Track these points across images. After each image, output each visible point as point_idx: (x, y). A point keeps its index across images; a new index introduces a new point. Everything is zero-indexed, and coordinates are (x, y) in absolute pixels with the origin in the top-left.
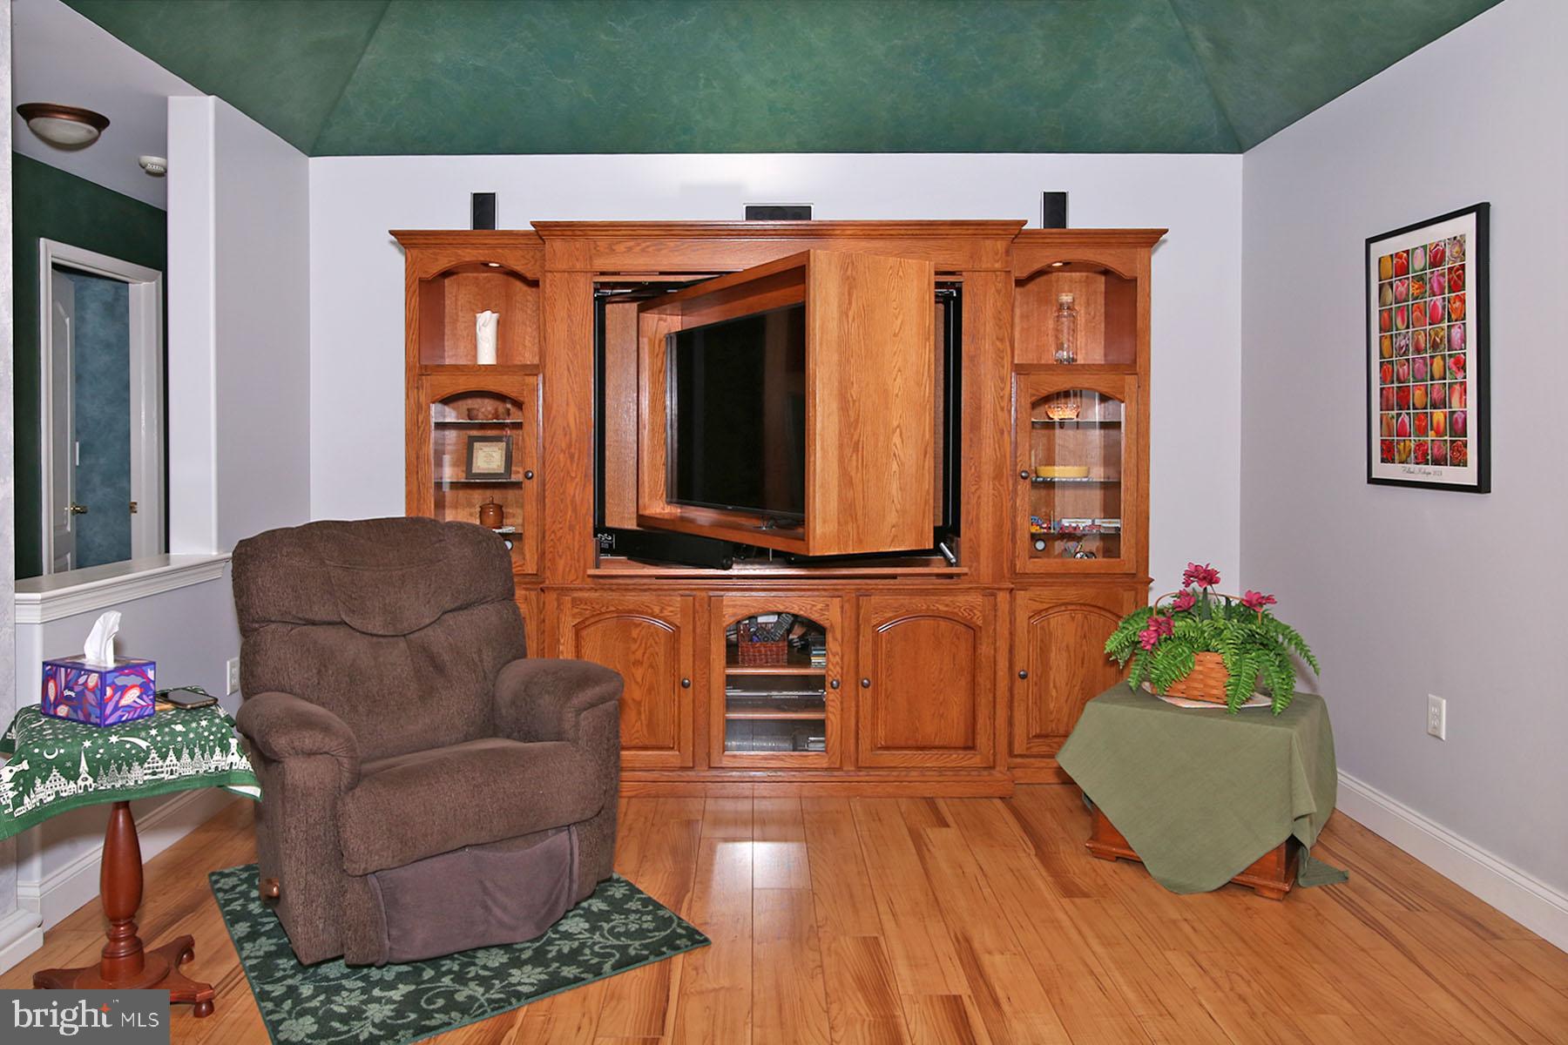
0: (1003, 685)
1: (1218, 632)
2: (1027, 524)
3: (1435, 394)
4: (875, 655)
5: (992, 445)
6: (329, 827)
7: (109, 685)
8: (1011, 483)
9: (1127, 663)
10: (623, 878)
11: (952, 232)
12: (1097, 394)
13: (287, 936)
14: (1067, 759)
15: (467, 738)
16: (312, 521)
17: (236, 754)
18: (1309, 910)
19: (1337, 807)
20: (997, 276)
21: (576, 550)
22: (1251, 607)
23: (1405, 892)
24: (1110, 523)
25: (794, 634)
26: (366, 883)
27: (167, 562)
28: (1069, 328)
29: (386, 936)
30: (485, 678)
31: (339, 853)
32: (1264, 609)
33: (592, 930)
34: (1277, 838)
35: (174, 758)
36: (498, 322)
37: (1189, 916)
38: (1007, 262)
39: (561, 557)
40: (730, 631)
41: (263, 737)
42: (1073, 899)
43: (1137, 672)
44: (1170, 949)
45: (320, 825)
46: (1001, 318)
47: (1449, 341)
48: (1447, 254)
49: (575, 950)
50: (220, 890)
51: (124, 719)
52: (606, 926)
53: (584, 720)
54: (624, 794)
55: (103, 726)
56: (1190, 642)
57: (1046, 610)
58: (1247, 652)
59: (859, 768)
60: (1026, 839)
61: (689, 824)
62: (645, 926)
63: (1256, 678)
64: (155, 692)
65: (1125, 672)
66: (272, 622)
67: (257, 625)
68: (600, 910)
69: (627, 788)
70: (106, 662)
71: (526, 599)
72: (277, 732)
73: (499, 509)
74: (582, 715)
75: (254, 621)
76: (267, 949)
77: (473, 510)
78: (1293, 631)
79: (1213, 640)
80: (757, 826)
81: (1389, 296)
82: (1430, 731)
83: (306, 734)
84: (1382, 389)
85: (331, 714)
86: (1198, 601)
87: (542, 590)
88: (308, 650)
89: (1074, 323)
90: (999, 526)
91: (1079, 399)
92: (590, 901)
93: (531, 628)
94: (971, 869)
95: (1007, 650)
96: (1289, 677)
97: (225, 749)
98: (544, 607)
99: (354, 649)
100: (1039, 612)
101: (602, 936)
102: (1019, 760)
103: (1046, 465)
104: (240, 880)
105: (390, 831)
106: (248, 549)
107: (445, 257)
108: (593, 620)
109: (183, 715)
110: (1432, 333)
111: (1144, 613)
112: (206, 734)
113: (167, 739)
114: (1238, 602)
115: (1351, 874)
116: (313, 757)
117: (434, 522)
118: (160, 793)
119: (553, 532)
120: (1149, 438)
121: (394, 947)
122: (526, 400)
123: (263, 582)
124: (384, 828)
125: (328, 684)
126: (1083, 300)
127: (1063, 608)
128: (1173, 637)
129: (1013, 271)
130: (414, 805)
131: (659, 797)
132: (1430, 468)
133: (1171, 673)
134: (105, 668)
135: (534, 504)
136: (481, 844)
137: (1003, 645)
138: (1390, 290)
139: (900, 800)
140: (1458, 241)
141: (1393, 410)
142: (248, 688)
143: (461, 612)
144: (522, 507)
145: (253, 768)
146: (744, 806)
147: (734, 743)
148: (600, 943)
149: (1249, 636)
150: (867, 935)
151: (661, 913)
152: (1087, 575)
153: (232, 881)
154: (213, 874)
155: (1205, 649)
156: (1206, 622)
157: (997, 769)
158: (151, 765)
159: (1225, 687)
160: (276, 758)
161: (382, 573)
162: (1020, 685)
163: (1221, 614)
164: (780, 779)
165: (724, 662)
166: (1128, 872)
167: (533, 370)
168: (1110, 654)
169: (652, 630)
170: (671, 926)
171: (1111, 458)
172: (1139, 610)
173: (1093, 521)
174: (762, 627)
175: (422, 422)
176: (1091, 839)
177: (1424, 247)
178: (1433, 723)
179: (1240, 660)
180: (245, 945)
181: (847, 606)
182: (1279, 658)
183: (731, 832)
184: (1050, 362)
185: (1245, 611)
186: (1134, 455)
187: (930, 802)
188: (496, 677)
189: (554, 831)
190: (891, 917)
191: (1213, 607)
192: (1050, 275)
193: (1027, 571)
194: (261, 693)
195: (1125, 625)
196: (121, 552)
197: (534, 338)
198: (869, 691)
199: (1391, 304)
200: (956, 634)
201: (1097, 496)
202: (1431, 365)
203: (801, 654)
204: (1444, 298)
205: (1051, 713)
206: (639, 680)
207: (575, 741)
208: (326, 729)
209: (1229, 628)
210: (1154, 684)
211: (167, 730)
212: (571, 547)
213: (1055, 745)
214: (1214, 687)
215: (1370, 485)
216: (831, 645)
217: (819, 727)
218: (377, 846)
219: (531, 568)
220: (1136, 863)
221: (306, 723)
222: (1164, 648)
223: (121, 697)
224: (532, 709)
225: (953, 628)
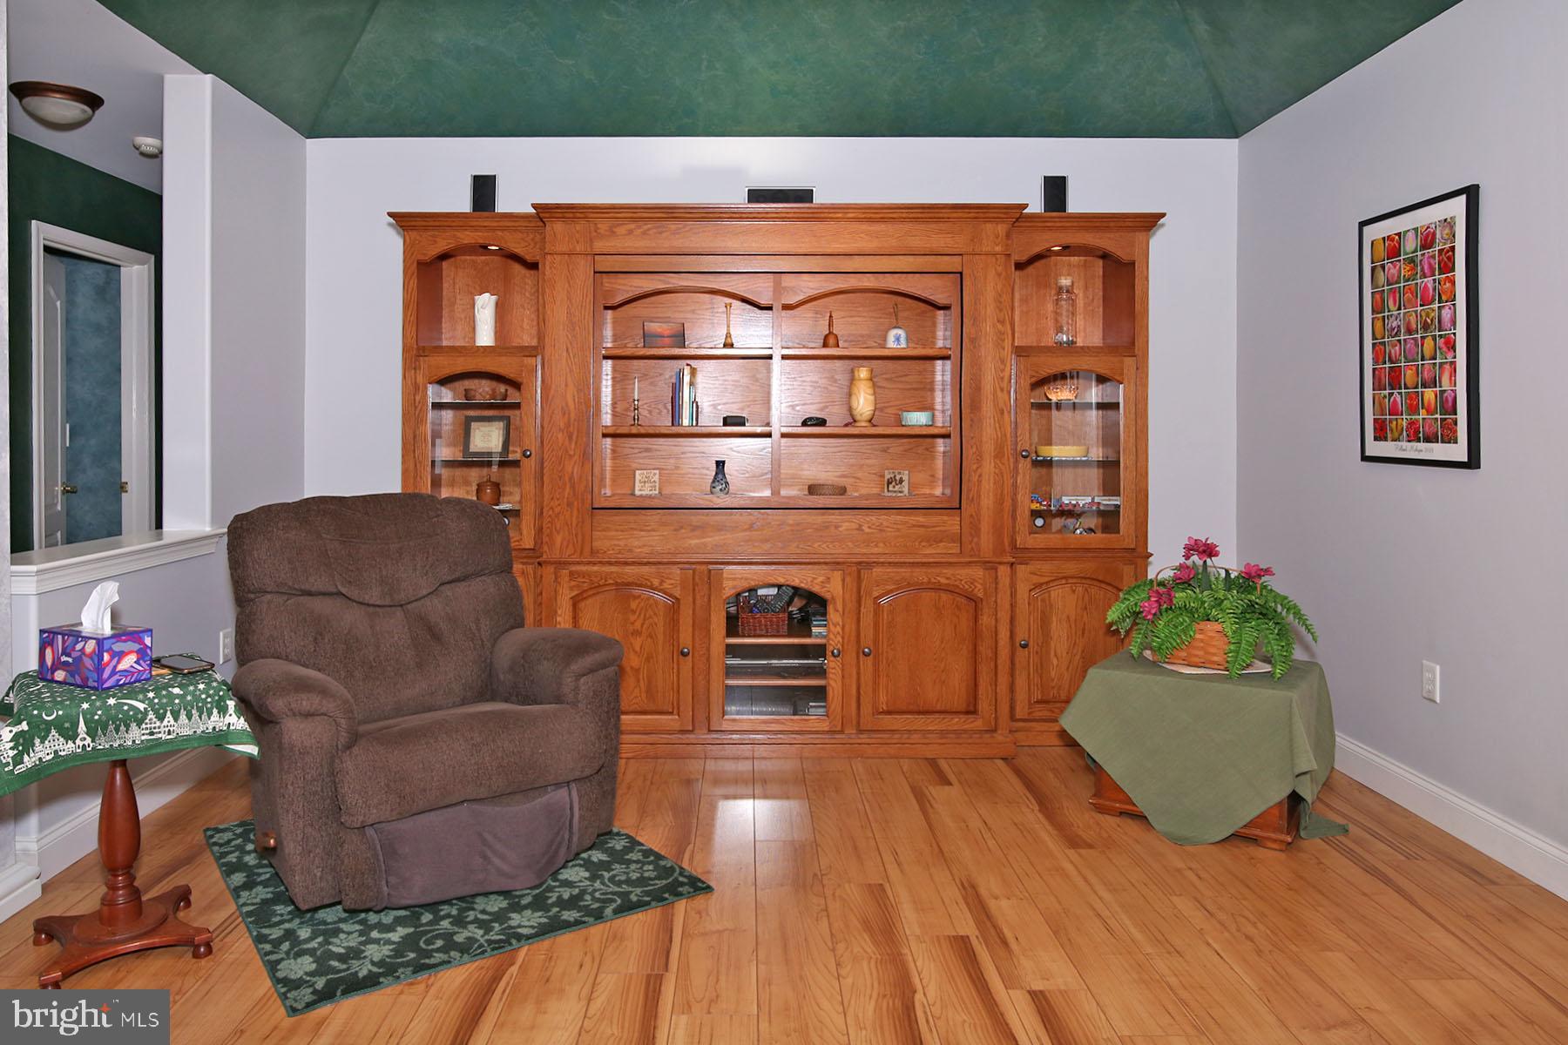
0: (1004, 653)
1: (1218, 603)
2: (1027, 501)
3: (1426, 373)
4: (876, 625)
5: (992, 424)
6: (327, 783)
7: (107, 651)
8: (1012, 460)
9: (1128, 632)
10: (624, 831)
11: (955, 215)
12: (1094, 376)
13: (283, 884)
14: (1070, 721)
15: (464, 702)
16: (306, 497)
17: (234, 714)
18: (1311, 859)
19: (1336, 767)
20: (997, 259)
21: (574, 525)
22: (1250, 578)
23: (1405, 844)
24: (1110, 500)
25: (795, 607)
26: (364, 834)
27: (160, 537)
28: (1068, 311)
29: (384, 882)
30: (483, 646)
31: (336, 808)
32: (1262, 581)
33: (593, 878)
34: (1279, 793)
35: (171, 719)
36: (497, 304)
37: (1194, 866)
38: (1007, 245)
39: (558, 533)
40: (729, 603)
41: (260, 699)
42: (1078, 850)
43: (1139, 640)
44: (1176, 895)
45: (318, 781)
46: (1003, 300)
47: (1440, 322)
48: (1437, 237)
49: (574, 896)
50: (215, 844)
51: (121, 682)
52: (606, 875)
53: (584, 684)
54: (624, 755)
55: (101, 690)
56: (1191, 612)
57: (1047, 583)
58: (1247, 621)
59: (860, 731)
60: (1028, 795)
61: (688, 782)
62: (646, 875)
63: (1256, 646)
64: (151, 657)
65: (1127, 641)
66: (268, 592)
67: (252, 596)
68: (600, 860)
69: (626, 750)
70: (103, 629)
71: (523, 573)
72: (274, 694)
73: (497, 487)
74: (582, 680)
75: (249, 592)
76: (263, 897)
77: (469, 488)
78: (1290, 601)
79: (1214, 610)
80: (757, 785)
81: (1381, 278)
82: (1425, 695)
83: (304, 696)
84: (1374, 370)
85: (329, 679)
86: (1198, 574)
87: (539, 564)
88: (305, 619)
89: (1073, 306)
90: (1000, 502)
91: (1075, 381)
92: (590, 852)
93: (528, 600)
94: (975, 823)
95: (1008, 621)
96: (1288, 644)
97: (223, 710)
98: (541, 581)
99: (351, 618)
100: (1041, 585)
101: (603, 883)
102: (1021, 724)
103: (1045, 445)
104: (235, 834)
105: (388, 786)
106: (245, 523)
107: (444, 239)
108: (591, 593)
109: (179, 679)
110: (1423, 314)
111: (1145, 584)
112: (203, 696)
113: (165, 701)
114: (1236, 574)
115: (1351, 827)
116: (310, 719)
117: (432, 497)
118: (158, 753)
119: (552, 508)
120: (1147, 418)
121: (392, 893)
122: (525, 381)
123: (259, 555)
124: (382, 784)
125: (324, 651)
126: (1082, 283)
127: (1064, 581)
128: (1173, 607)
129: (1013, 254)
130: (413, 762)
131: (657, 758)
132: (1422, 445)
133: (1172, 641)
134: (103, 635)
135: (532, 481)
136: (480, 799)
137: (1004, 616)
138: (1382, 273)
139: (902, 760)
140: (1449, 223)
141: (1385, 390)
142: (243, 656)
143: (459, 584)
144: (520, 484)
145: (250, 728)
146: (745, 766)
147: (734, 708)
148: (601, 889)
149: (1248, 605)
150: (872, 882)
151: (662, 863)
152: (1088, 550)
153: (227, 836)
154: (208, 829)
155: (1206, 618)
156: (1206, 593)
157: (999, 732)
158: (148, 726)
159: (1226, 654)
160: (274, 719)
161: (379, 547)
162: (1021, 654)
163: (1221, 585)
164: (780, 741)
165: (724, 632)
166: (1132, 827)
167: (532, 351)
168: (1111, 624)
169: (651, 601)
170: (672, 875)
171: (1110, 438)
172: (1139, 583)
173: (1093, 499)
174: (764, 599)
175: (419, 402)
176: (1094, 795)
177: (1416, 230)
178: (1427, 687)
179: (1240, 629)
180: (241, 893)
181: (848, 579)
182: (1278, 627)
183: (731, 790)
184: (1050, 344)
185: (1244, 583)
186: (1132, 434)
187: (933, 763)
188: (493, 646)
189: (553, 787)
190: (896, 866)
191: (1213, 579)
192: (1049, 259)
193: (1027, 546)
194: (256, 659)
195: (1126, 596)
196: (111, 528)
197: (532, 320)
198: (870, 660)
199: (1383, 286)
200: (957, 605)
201: (1094, 474)
202: (1422, 345)
203: (802, 624)
204: (1434, 280)
205: (1053, 680)
206: (638, 649)
207: (574, 704)
208: (324, 692)
209: (1229, 599)
210: (1155, 651)
211: (164, 692)
212: (569, 523)
213: (1056, 710)
214: (1214, 654)
215: (1363, 463)
216: (832, 616)
217: (820, 693)
218: (375, 801)
219: (528, 543)
220: (1141, 818)
221: (303, 686)
222: (1165, 618)
223: (118, 662)
224: (531, 676)
225: (954, 599)
